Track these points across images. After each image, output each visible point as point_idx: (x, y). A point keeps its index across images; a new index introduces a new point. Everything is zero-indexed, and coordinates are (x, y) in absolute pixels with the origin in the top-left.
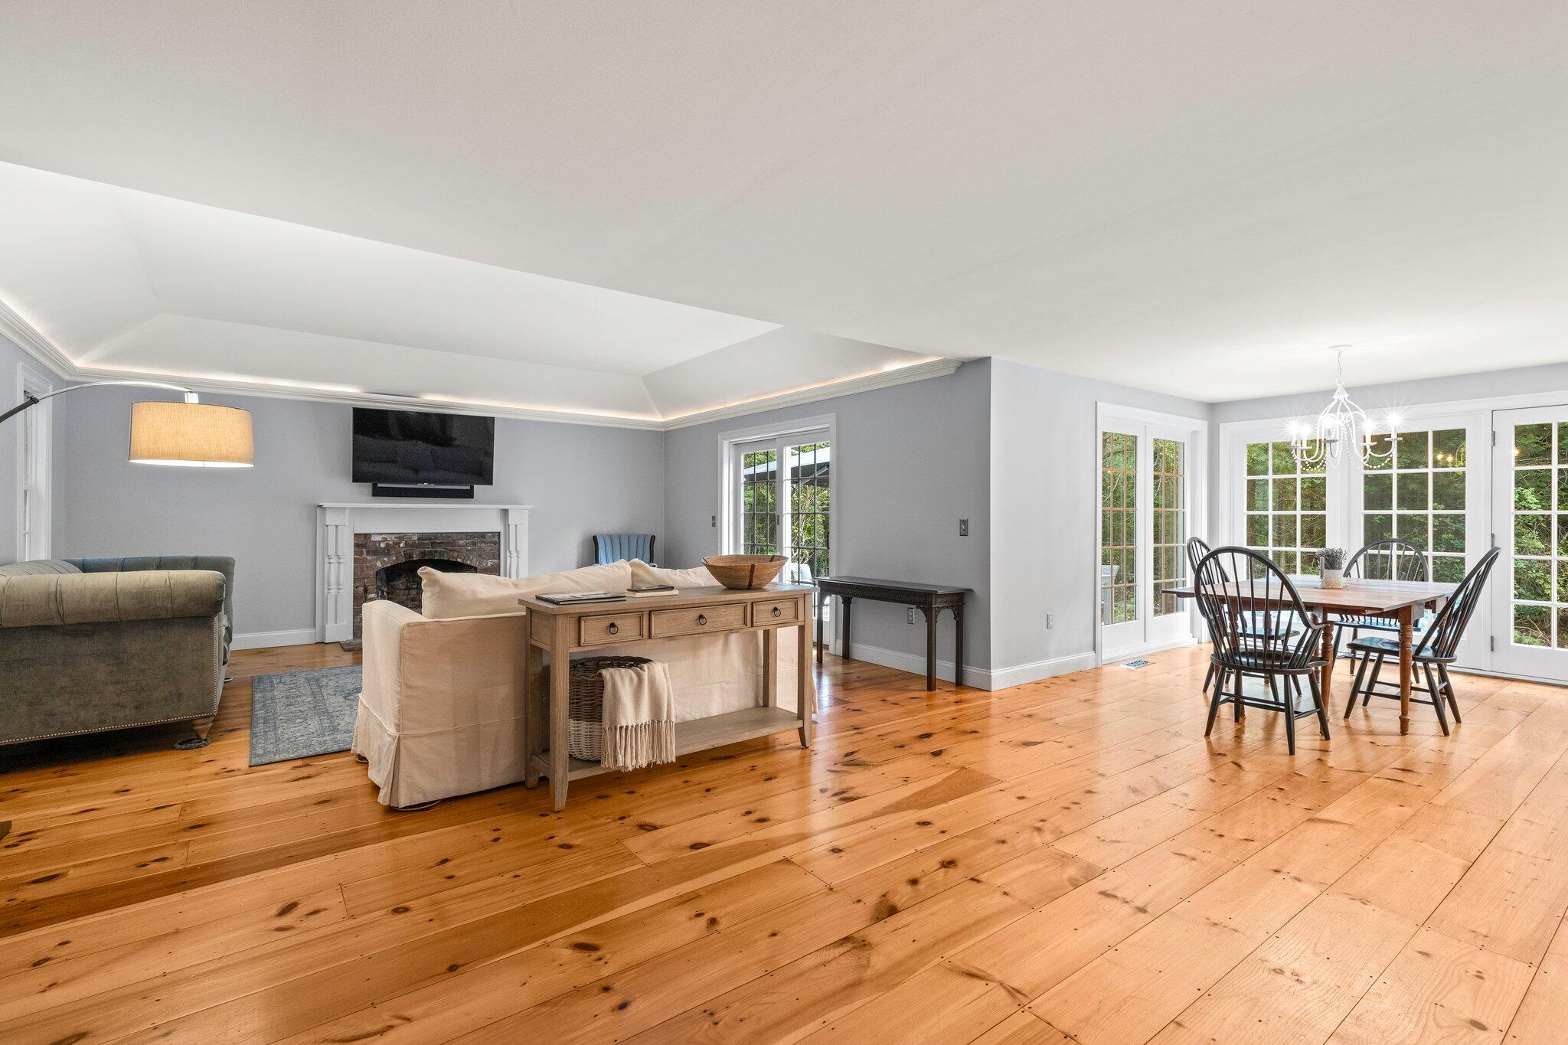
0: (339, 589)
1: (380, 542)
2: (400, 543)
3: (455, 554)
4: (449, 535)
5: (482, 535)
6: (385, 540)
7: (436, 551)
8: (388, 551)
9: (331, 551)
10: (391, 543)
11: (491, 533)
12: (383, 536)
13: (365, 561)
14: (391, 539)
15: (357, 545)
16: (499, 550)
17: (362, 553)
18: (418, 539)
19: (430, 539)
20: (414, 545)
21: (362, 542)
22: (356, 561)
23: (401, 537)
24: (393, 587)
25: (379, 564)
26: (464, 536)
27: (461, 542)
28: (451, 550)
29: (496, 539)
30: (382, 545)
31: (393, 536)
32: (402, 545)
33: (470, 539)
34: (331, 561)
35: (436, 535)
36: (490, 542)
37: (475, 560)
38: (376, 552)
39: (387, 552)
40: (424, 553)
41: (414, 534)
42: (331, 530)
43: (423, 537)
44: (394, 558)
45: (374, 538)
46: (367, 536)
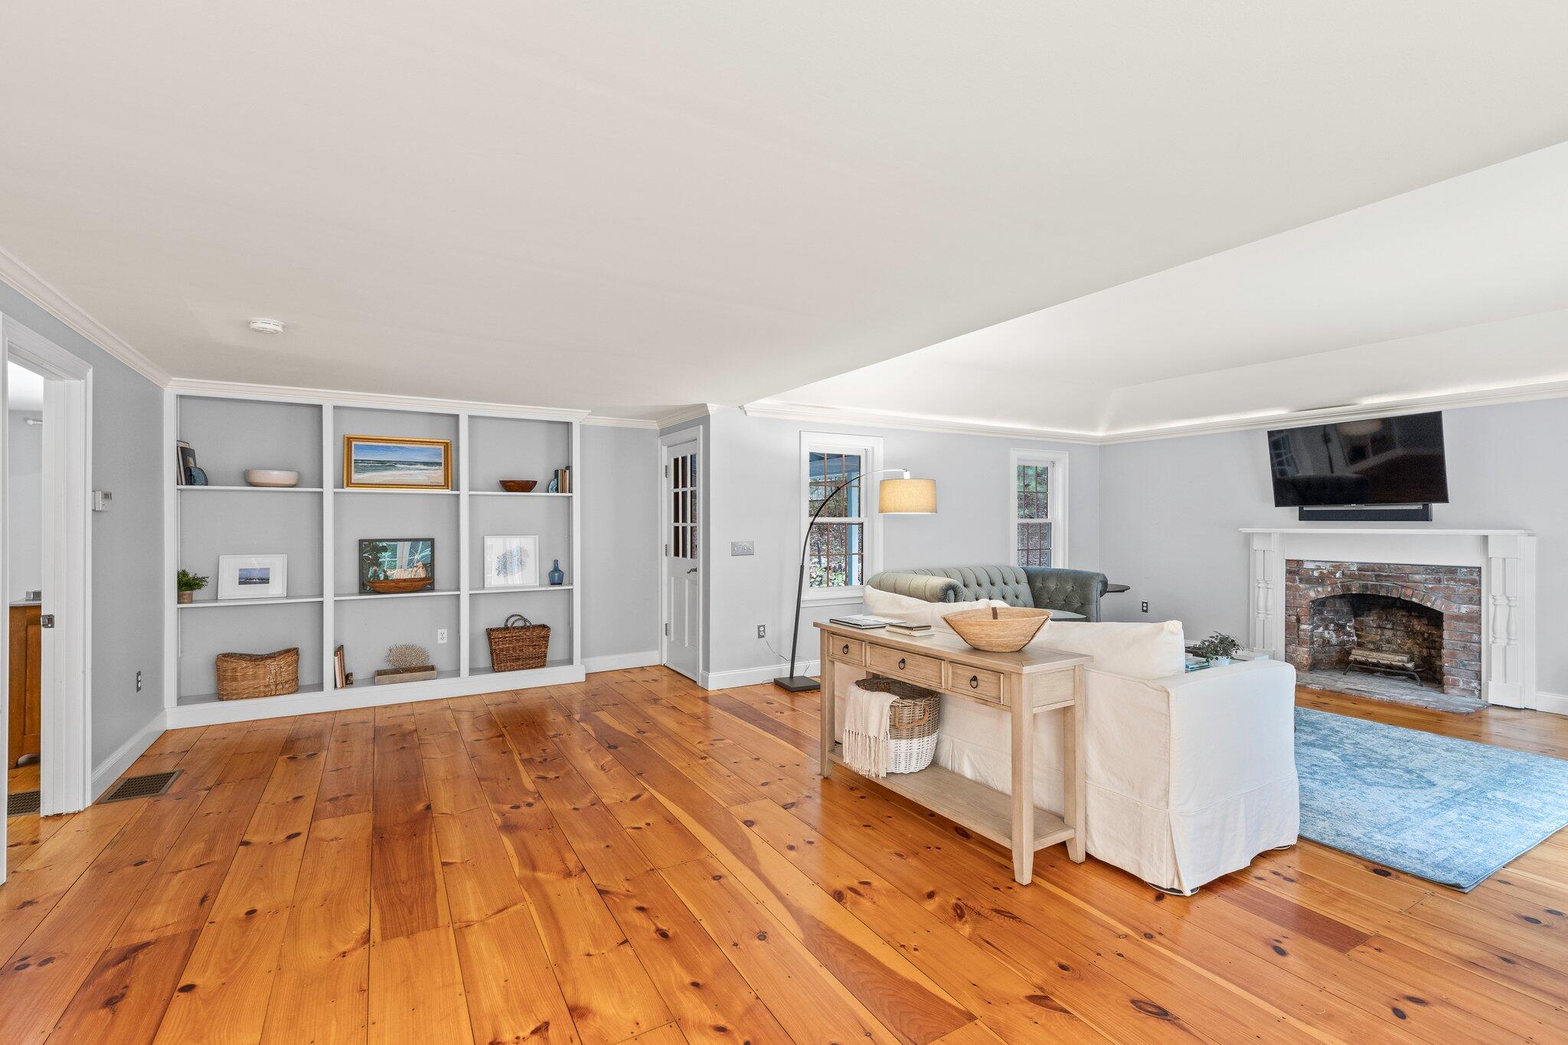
0: (1268, 614)
1: (1313, 570)
2: (1335, 573)
3: (1409, 592)
4: (1398, 567)
5: (1452, 570)
6: (1319, 568)
7: (1381, 586)
8: (1323, 580)
9: (1260, 576)
10: (1325, 571)
11: (1466, 568)
12: (1317, 564)
13: (1297, 589)
14: (1326, 568)
15: (1289, 572)
16: (1479, 591)
17: (1294, 581)
18: (1359, 570)
19: (1373, 571)
20: (1352, 576)
21: (1294, 569)
22: (1287, 588)
23: (1337, 566)
24: (1362, 622)
25: (1312, 594)
26: (1422, 569)
27: (1417, 577)
28: (1403, 587)
29: (1475, 576)
30: (1316, 574)
31: (1328, 564)
32: (1338, 575)
33: (1429, 574)
34: (1260, 585)
35: (1381, 567)
36: (1464, 581)
37: (1439, 602)
38: (1310, 580)
39: (1321, 580)
40: (1365, 587)
41: (1352, 564)
42: (1259, 556)
43: (1363, 568)
44: (1329, 589)
45: (1307, 565)
46: (1299, 562)
